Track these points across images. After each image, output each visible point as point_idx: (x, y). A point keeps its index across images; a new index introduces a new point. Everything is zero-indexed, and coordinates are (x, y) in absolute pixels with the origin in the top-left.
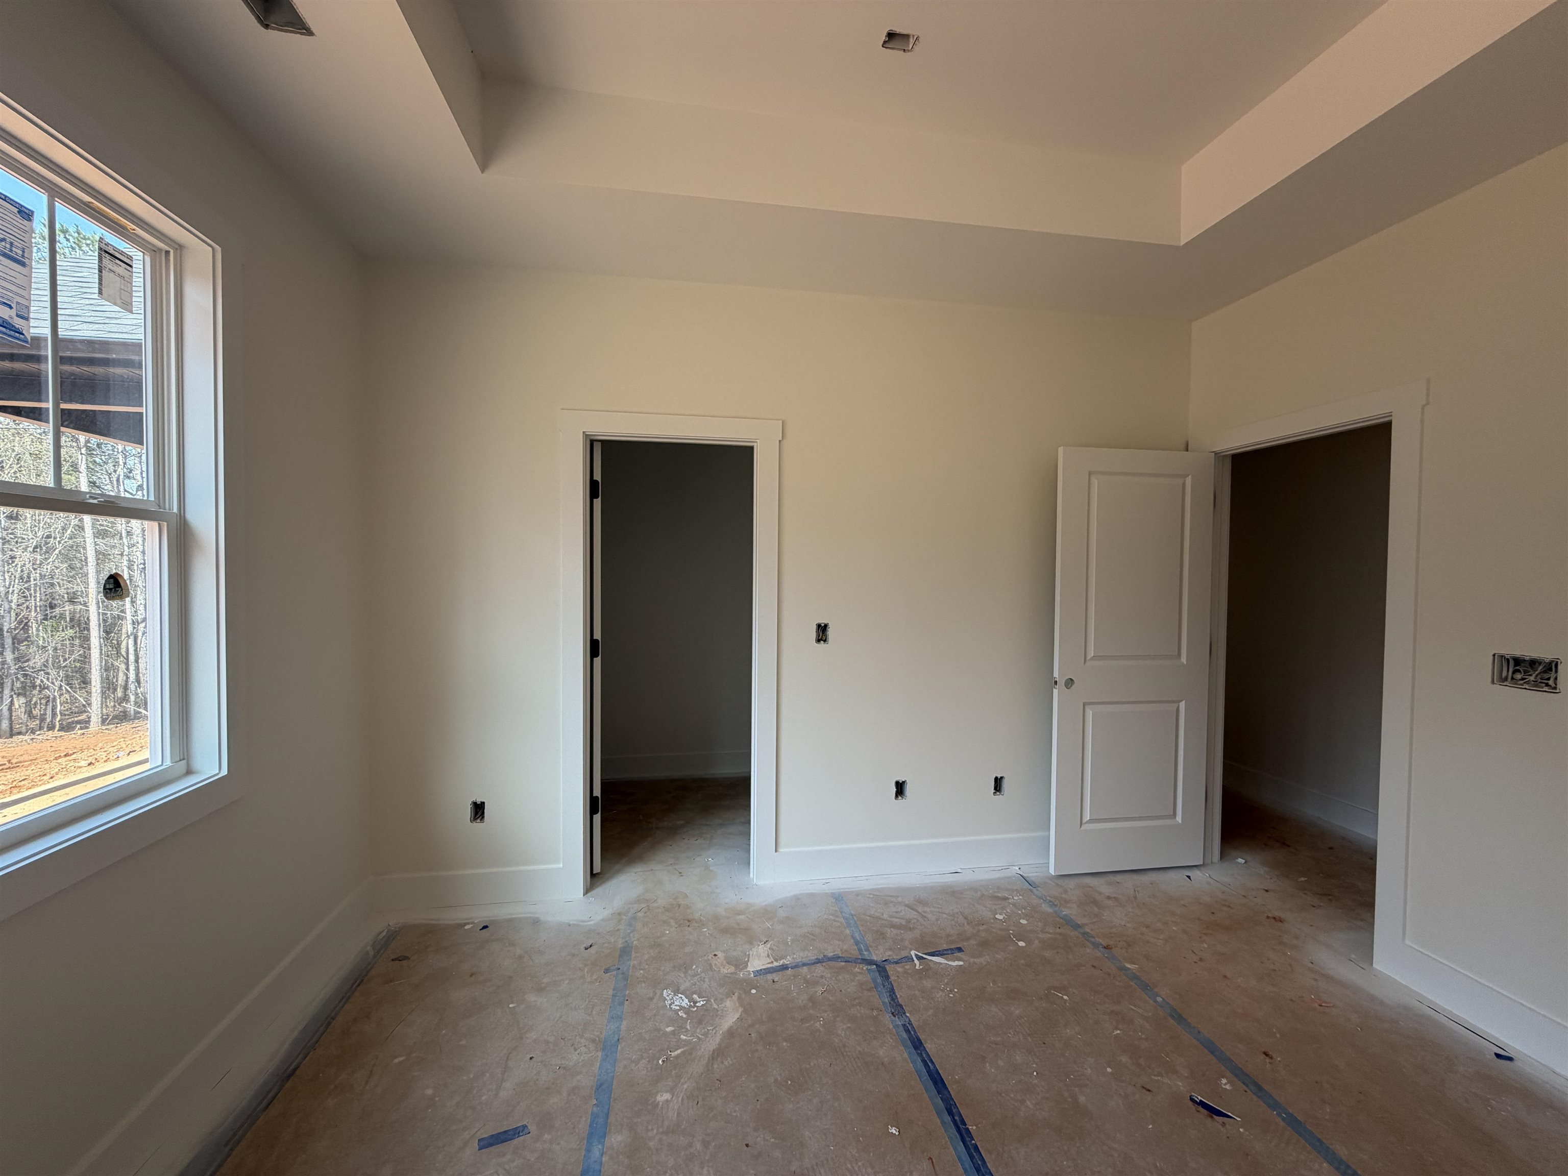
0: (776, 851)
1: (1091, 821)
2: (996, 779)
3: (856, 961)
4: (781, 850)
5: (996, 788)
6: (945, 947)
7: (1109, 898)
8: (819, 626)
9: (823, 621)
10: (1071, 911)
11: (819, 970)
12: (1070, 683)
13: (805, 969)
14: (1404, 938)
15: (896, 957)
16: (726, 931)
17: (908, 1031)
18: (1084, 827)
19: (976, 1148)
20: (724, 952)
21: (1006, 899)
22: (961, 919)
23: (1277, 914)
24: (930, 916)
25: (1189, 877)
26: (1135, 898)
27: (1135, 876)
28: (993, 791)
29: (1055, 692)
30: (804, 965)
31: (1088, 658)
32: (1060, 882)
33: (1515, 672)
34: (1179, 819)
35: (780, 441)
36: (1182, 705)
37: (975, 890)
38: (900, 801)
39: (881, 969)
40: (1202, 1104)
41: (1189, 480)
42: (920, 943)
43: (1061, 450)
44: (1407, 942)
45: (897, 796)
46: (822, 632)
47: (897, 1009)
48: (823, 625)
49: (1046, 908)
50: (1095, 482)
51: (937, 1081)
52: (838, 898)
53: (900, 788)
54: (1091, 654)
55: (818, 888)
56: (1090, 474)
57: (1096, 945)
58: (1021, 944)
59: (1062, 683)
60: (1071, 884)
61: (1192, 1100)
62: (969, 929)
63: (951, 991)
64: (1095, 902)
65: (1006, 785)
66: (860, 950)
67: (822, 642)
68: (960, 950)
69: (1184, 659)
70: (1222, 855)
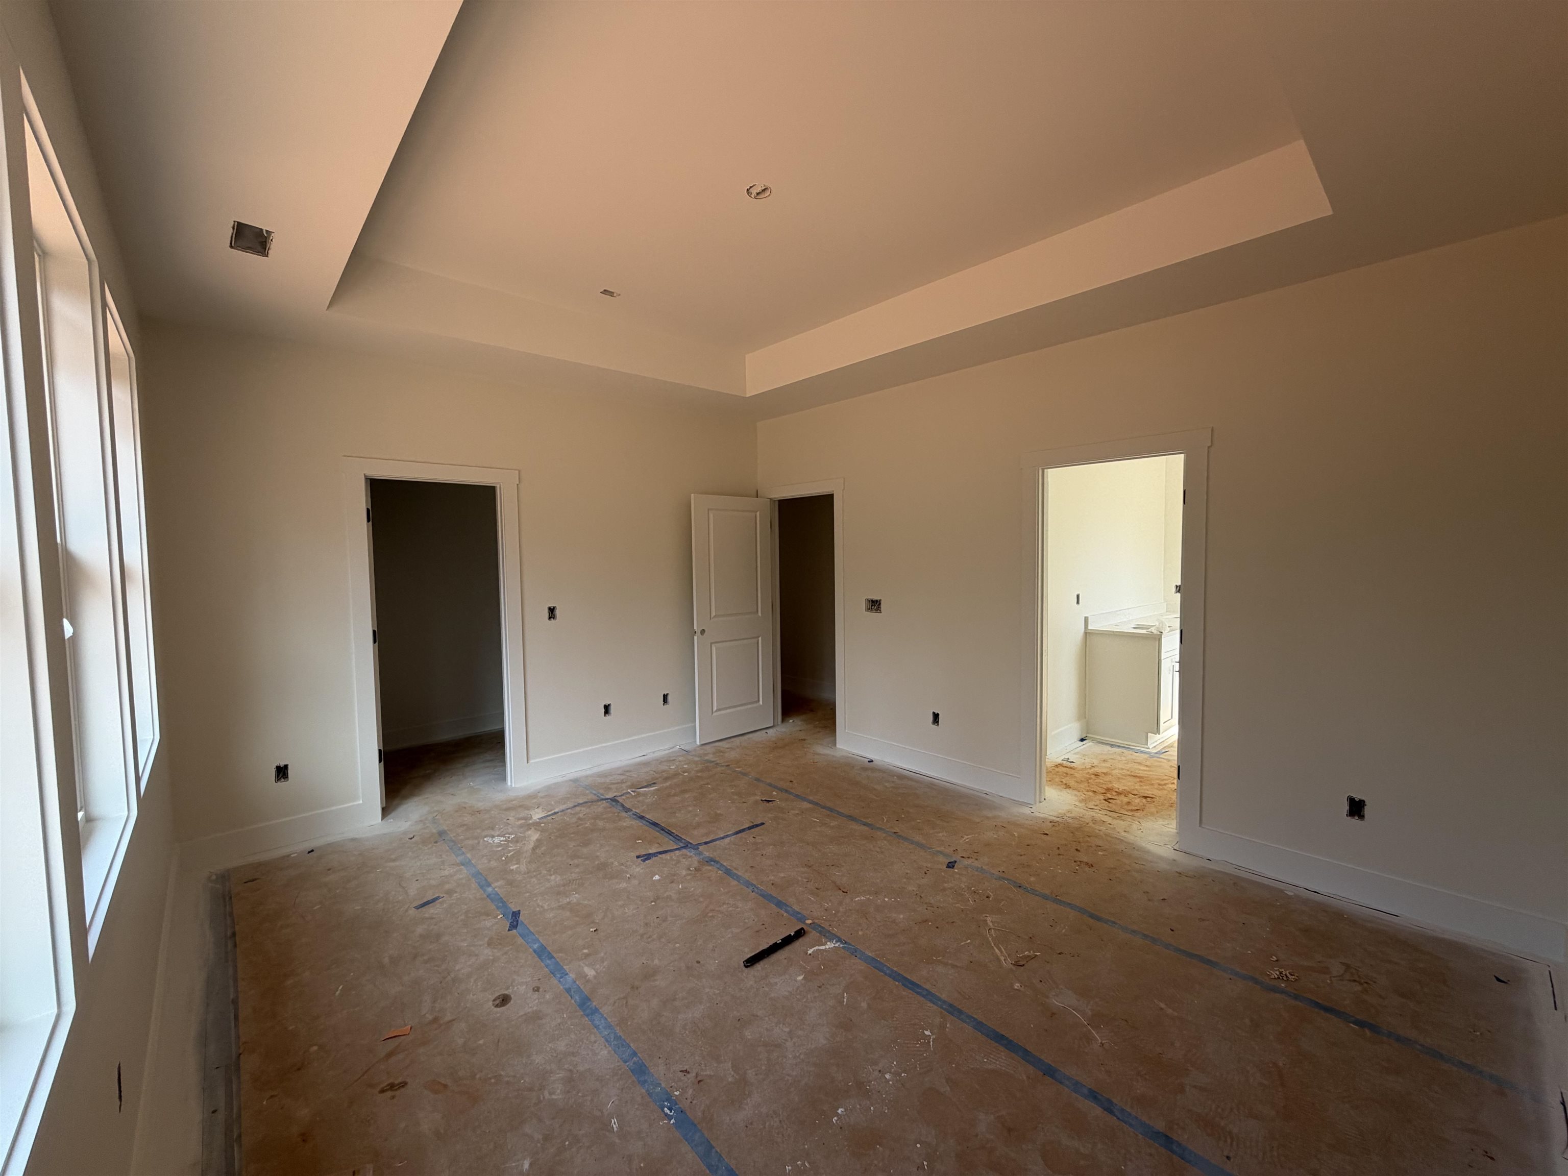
0: (528, 763)
1: (718, 710)
2: (664, 695)
3: (598, 801)
4: (531, 761)
5: (664, 701)
6: (646, 784)
7: (728, 748)
8: (549, 608)
9: (552, 605)
10: (710, 757)
11: (578, 809)
12: (703, 632)
13: (569, 810)
14: (845, 729)
15: (620, 794)
16: (508, 809)
17: (636, 815)
18: (715, 714)
19: (677, 835)
20: (513, 817)
21: (674, 760)
22: (652, 772)
23: (803, 738)
24: (634, 775)
25: (767, 733)
26: (741, 746)
27: (741, 738)
28: (663, 703)
29: (695, 638)
30: (569, 809)
31: (712, 617)
32: (704, 747)
33: (872, 606)
34: (761, 703)
35: (517, 485)
36: (760, 639)
37: (657, 760)
38: (608, 717)
39: (614, 800)
40: (765, 800)
41: (758, 514)
42: (632, 786)
43: (692, 495)
44: (846, 731)
45: (605, 715)
46: (552, 612)
47: (627, 810)
48: (552, 608)
49: (697, 759)
50: (711, 516)
51: (655, 824)
52: (575, 781)
53: (607, 709)
54: (713, 614)
55: (560, 780)
56: (708, 510)
57: (723, 766)
58: (686, 774)
59: (698, 633)
60: (707, 747)
61: (762, 800)
62: (657, 776)
63: (654, 797)
64: (721, 752)
65: (670, 698)
66: (598, 796)
67: (552, 619)
68: (654, 783)
69: (760, 614)
70: (783, 721)
